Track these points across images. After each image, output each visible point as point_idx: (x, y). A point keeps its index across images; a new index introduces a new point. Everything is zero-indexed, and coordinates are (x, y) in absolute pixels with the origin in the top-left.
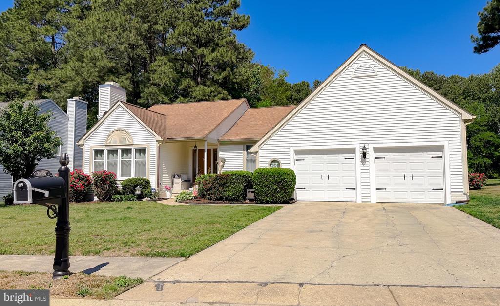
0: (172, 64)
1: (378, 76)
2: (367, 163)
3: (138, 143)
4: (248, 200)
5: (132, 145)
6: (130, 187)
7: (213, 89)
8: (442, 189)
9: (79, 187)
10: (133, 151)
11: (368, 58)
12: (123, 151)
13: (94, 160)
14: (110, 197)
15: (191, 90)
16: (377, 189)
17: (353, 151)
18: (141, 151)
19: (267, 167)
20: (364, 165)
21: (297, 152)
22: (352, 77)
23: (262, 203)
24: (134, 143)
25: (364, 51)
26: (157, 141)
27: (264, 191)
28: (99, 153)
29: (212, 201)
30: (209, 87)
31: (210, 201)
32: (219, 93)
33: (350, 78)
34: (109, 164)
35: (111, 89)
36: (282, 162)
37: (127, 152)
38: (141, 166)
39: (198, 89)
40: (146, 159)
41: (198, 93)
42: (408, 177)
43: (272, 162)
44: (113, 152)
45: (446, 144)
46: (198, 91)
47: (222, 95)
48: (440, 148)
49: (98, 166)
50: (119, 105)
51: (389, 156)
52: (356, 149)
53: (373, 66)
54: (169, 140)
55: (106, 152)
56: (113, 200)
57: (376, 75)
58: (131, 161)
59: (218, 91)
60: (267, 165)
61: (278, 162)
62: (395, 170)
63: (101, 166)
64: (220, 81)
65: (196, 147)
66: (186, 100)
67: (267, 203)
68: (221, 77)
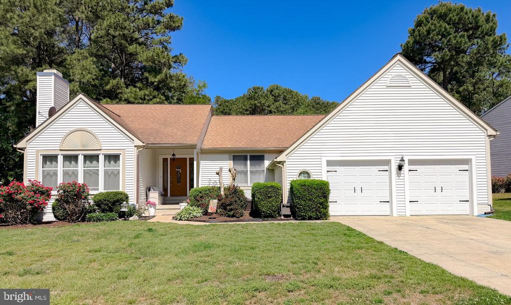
0: (95, 59)
1: (413, 87)
2: (402, 175)
3: (109, 147)
4: (283, 215)
5: (100, 150)
6: (108, 202)
7: (147, 92)
8: (468, 201)
9: (41, 204)
10: (101, 158)
11: (402, 68)
12: (86, 158)
13: (42, 169)
14: (84, 217)
15: (120, 91)
16: (410, 202)
17: (387, 162)
18: (113, 158)
19: (295, 179)
20: (399, 177)
21: (330, 163)
22: (388, 86)
23: (304, 219)
24: (103, 148)
25: (399, 60)
26: (135, 146)
27: (308, 206)
28: (49, 159)
29: (235, 219)
30: (141, 89)
31: (232, 219)
32: (154, 97)
33: (385, 87)
34: (65, 173)
35: (55, 79)
36: (313, 173)
37: (91, 158)
38: (113, 176)
39: (128, 90)
40: (121, 168)
41: (129, 95)
42: (439, 190)
43: (301, 174)
44: (71, 158)
45: (473, 158)
46: (128, 92)
47: (158, 100)
48: (467, 162)
49: (48, 176)
50: (81, 98)
51: (421, 168)
52: (392, 161)
53: (408, 76)
54: (149, 145)
55: (60, 158)
56: (89, 220)
57: (410, 86)
58: (98, 170)
59: (153, 94)
60: (296, 176)
61: (308, 173)
62: (426, 182)
63: (51, 176)
64: (155, 84)
65: (174, 155)
66: (114, 102)
67: (310, 218)
68: (156, 80)
